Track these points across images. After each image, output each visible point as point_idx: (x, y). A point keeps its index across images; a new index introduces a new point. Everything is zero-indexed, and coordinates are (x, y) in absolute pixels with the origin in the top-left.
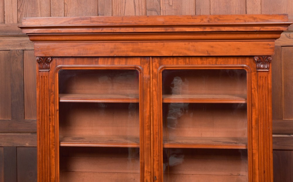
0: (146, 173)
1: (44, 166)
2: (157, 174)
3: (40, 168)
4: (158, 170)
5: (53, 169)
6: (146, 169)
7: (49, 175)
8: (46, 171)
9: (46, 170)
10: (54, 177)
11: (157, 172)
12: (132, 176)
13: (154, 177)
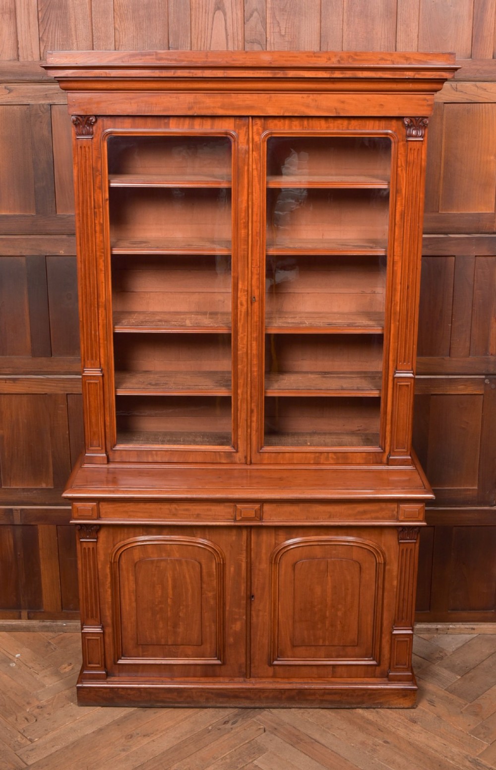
0: (241, 292)
1: (88, 284)
2: (256, 293)
3: (82, 288)
4: (258, 288)
5: (102, 288)
6: (240, 286)
7: (96, 296)
8: (92, 291)
9: (92, 289)
10: (104, 299)
11: (256, 290)
12: (220, 297)
13: (253, 297)
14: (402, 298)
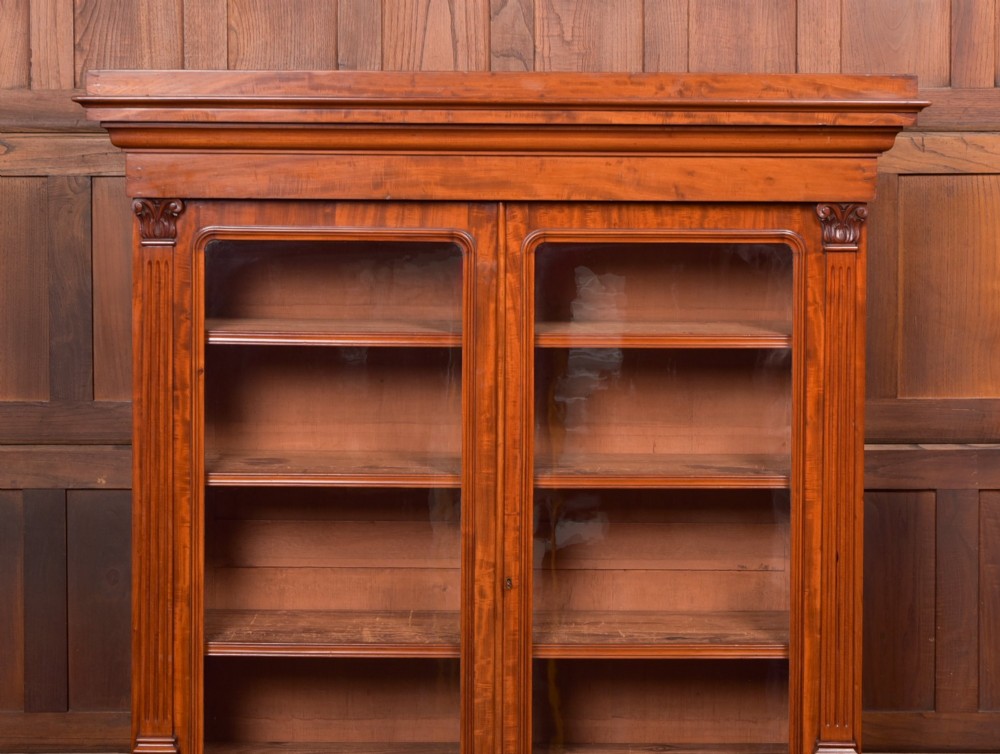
0: (481, 567)
1: (153, 551)
2: (513, 570)
3: (141, 557)
4: (518, 558)
5: (184, 559)
6: (479, 555)
7: (170, 577)
8: (161, 566)
9: (161, 562)
10: (187, 583)
11: (513, 564)
12: (437, 579)
13: (506, 579)
14: (825, 581)
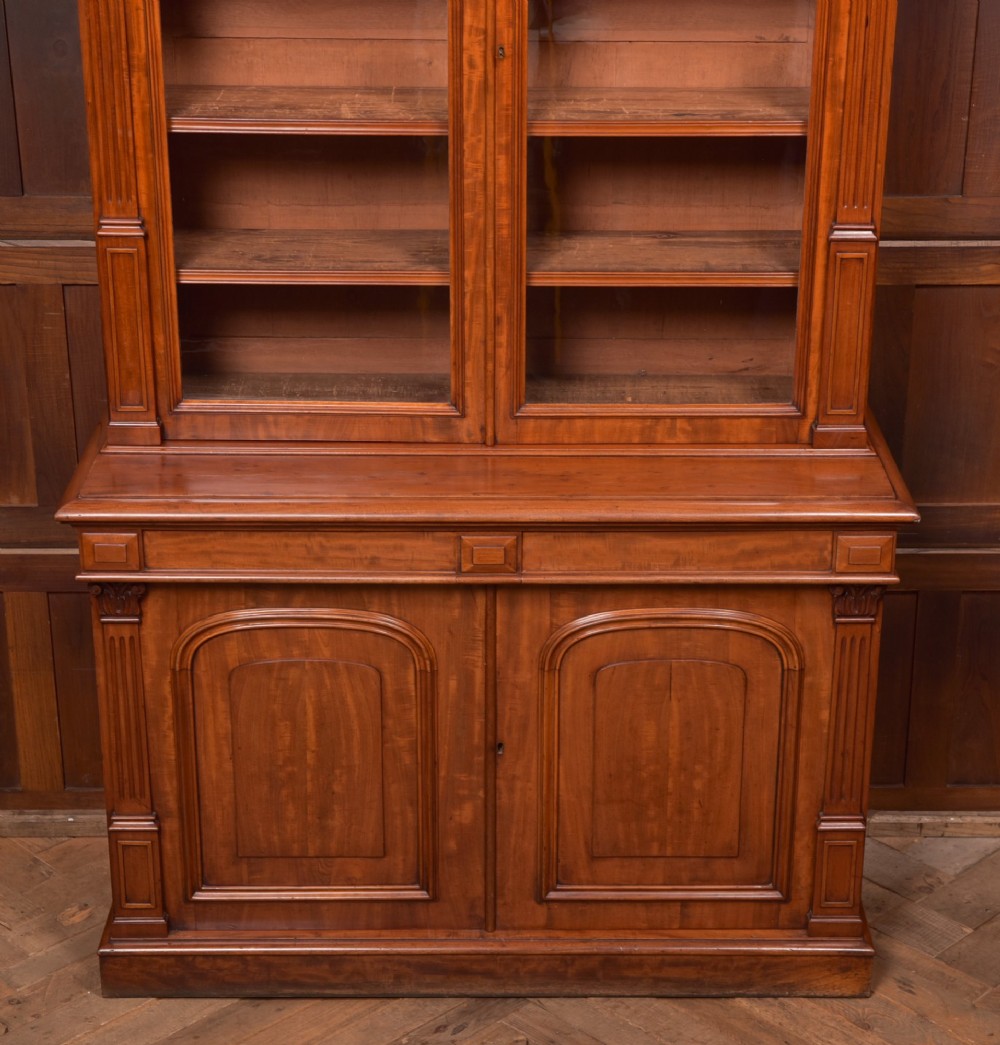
0: (470, 34)
1: (103, 14)
2: (506, 36)
3: (89, 21)
4: (512, 24)
5: (138, 23)
6: (468, 20)
7: (124, 43)
8: (113, 31)
9: (112, 26)
10: (143, 51)
11: (506, 30)
12: (420, 52)
13: (498, 48)
14: (852, 49)
